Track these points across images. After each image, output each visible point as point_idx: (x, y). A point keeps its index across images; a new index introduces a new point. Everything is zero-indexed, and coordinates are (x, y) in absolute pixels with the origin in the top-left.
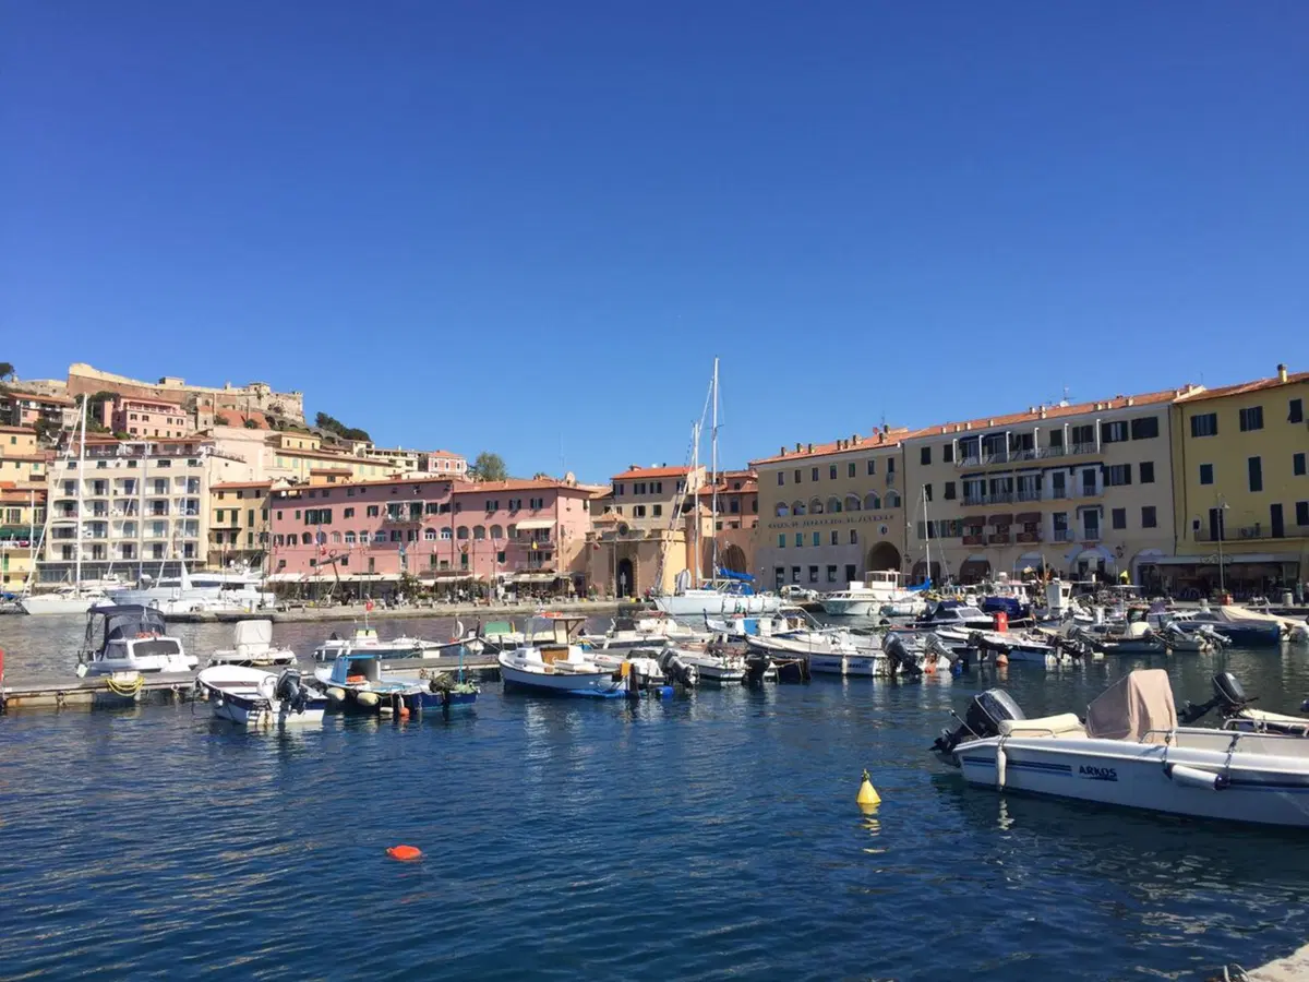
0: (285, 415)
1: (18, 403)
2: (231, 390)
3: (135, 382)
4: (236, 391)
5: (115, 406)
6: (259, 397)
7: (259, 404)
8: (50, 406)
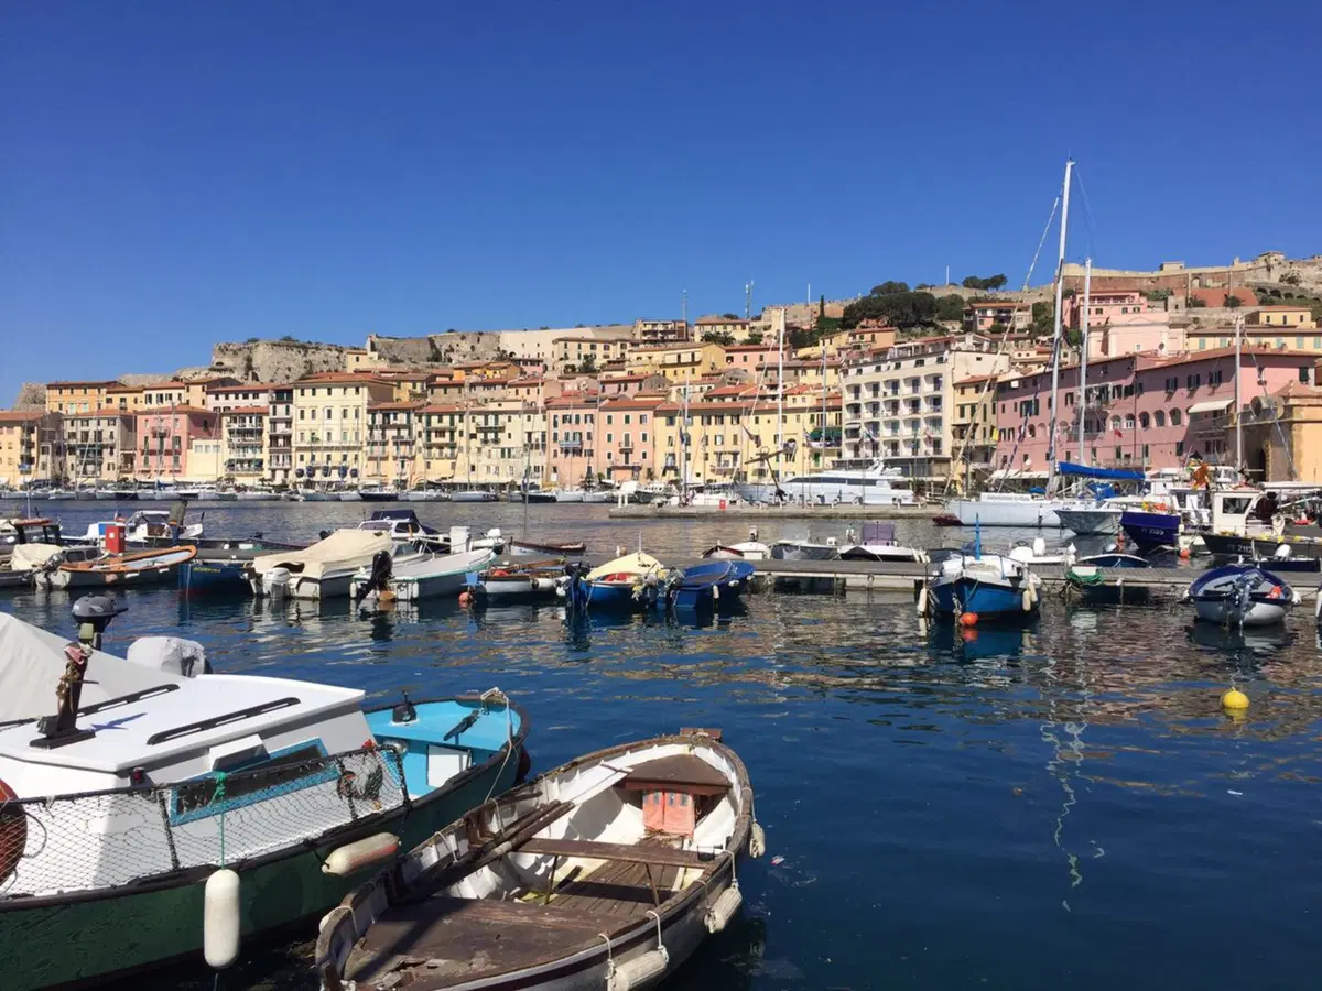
0: (1302, 285)
1: (977, 312)
2: (1239, 265)
3: (1128, 274)
4: (1243, 266)
5: (1072, 302)
6: (1269, 268)
7: (1269, 277)
8: (1005, 312)
